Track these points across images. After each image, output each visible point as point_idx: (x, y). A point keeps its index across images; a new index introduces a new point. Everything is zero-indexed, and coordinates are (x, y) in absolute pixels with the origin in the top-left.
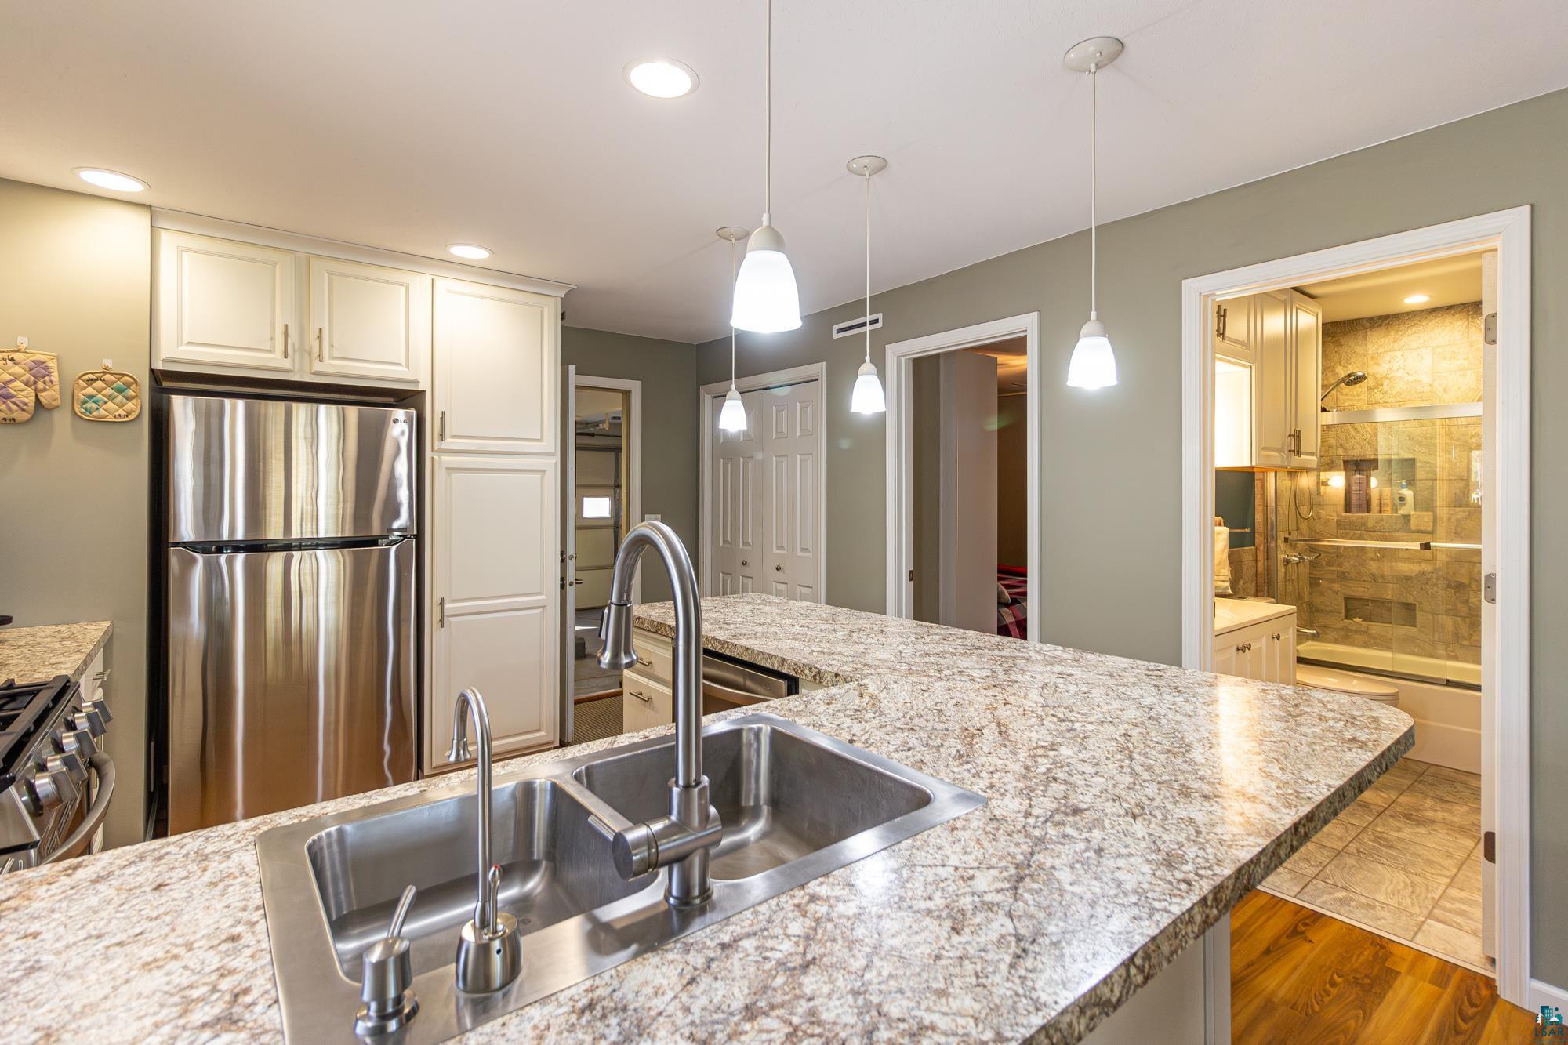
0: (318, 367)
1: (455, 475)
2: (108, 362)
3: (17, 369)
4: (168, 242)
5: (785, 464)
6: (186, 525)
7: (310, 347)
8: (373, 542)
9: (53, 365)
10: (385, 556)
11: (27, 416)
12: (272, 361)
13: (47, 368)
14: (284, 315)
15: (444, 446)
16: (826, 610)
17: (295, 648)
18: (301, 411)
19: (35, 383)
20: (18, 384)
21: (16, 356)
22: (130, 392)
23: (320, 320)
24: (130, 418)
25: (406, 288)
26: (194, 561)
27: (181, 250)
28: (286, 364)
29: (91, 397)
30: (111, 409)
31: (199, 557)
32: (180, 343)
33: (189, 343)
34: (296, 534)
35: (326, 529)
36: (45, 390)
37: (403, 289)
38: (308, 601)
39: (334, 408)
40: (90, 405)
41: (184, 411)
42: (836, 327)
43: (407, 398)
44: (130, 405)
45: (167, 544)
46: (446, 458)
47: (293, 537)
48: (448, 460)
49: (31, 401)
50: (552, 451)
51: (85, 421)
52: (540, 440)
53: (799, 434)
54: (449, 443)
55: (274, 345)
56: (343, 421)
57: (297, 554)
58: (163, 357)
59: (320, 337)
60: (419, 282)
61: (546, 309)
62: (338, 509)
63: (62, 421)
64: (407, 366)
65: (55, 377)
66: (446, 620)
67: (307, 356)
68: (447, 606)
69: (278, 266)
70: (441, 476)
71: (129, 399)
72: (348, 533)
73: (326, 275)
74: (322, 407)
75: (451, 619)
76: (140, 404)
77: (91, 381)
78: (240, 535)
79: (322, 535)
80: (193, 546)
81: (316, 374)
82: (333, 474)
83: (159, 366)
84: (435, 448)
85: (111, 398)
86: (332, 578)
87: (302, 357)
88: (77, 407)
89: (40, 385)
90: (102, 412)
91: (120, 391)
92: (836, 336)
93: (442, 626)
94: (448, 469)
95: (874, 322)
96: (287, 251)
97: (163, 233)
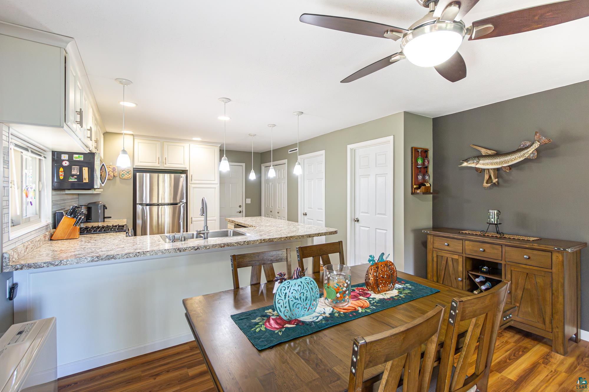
0: (165, 166)
1: (195, 189)
2: (126, 167)
3: (110, 169)
4: (136, 141)
5: (280, 185)
6: (139, 200)
7: (164, 161)
8: (177, 204)
9: (116, 168)
10: (180, 207)
11: (112, 178)
12: (156, 165)
13: (115, 169)
14: (158, 155)
15: (192, 182)
16: (287, 222)
17: (160, 227)
18: (161, 175)
19: (113, 172)
20: (111, 172)
21: (110, 166)
22: (130, 173)
23: (165, 156)
24: (130, 178)
25: (184, 148)
27: (138, 143)
28: (159, 165)
29: (123, 174)
30: (126, 176)
32: (138, 162)
33: (140, 162)
34: (160, 202)
35: (167, 201)
36: (115, 173)
37: (183, 147)
38: (163, 217)
39: (168, 175)
40: (123, 176)
41: (138, 176)
42: (289, 150)
43: (184, 172)
44: (130, 176)
45: (136, 204)
46: (192, 185)
47: (159, 203)
49: (113, 175)
50: (217, 183)
51: (122, 179)
52: (214, 181)
53: (282, 177)
54: (193, 182)
55: (156, 162)
56: (170, 177)
57: (160, 207)
58: (135, 165)
59: (166, 159)
60: (186, 145)
61: (216, 150)
62: (169, 197)
63: (118, 179)
64: (184, 164)
65: (117, 171)
66: (193, 222)
67: (163, 164)
68: (193, 219)
69: (157, 144)
70: (191, 189)
71: (129, 174)
72: (172, 202)
73: (167, 146)
74: (166, 175)
75: (194, 222)
76: (131, 176)
77: (123, 171)
78: (148, 202)
79: (166, 202)
81: (165, 167)
82: (168, 189)
83: (135, 167)
84: (190, 183)
85: (126, 174)
86: (168, 212)
87: (162, 164)
88: (120, 176)
89: (114, 172)
90: (125, 177)
91: (128, 173)
92: (289, 153)
93: (192, 223)
94: (193, 188)
95: (296, 150)
96: (159, 141)
97: (135, 140)
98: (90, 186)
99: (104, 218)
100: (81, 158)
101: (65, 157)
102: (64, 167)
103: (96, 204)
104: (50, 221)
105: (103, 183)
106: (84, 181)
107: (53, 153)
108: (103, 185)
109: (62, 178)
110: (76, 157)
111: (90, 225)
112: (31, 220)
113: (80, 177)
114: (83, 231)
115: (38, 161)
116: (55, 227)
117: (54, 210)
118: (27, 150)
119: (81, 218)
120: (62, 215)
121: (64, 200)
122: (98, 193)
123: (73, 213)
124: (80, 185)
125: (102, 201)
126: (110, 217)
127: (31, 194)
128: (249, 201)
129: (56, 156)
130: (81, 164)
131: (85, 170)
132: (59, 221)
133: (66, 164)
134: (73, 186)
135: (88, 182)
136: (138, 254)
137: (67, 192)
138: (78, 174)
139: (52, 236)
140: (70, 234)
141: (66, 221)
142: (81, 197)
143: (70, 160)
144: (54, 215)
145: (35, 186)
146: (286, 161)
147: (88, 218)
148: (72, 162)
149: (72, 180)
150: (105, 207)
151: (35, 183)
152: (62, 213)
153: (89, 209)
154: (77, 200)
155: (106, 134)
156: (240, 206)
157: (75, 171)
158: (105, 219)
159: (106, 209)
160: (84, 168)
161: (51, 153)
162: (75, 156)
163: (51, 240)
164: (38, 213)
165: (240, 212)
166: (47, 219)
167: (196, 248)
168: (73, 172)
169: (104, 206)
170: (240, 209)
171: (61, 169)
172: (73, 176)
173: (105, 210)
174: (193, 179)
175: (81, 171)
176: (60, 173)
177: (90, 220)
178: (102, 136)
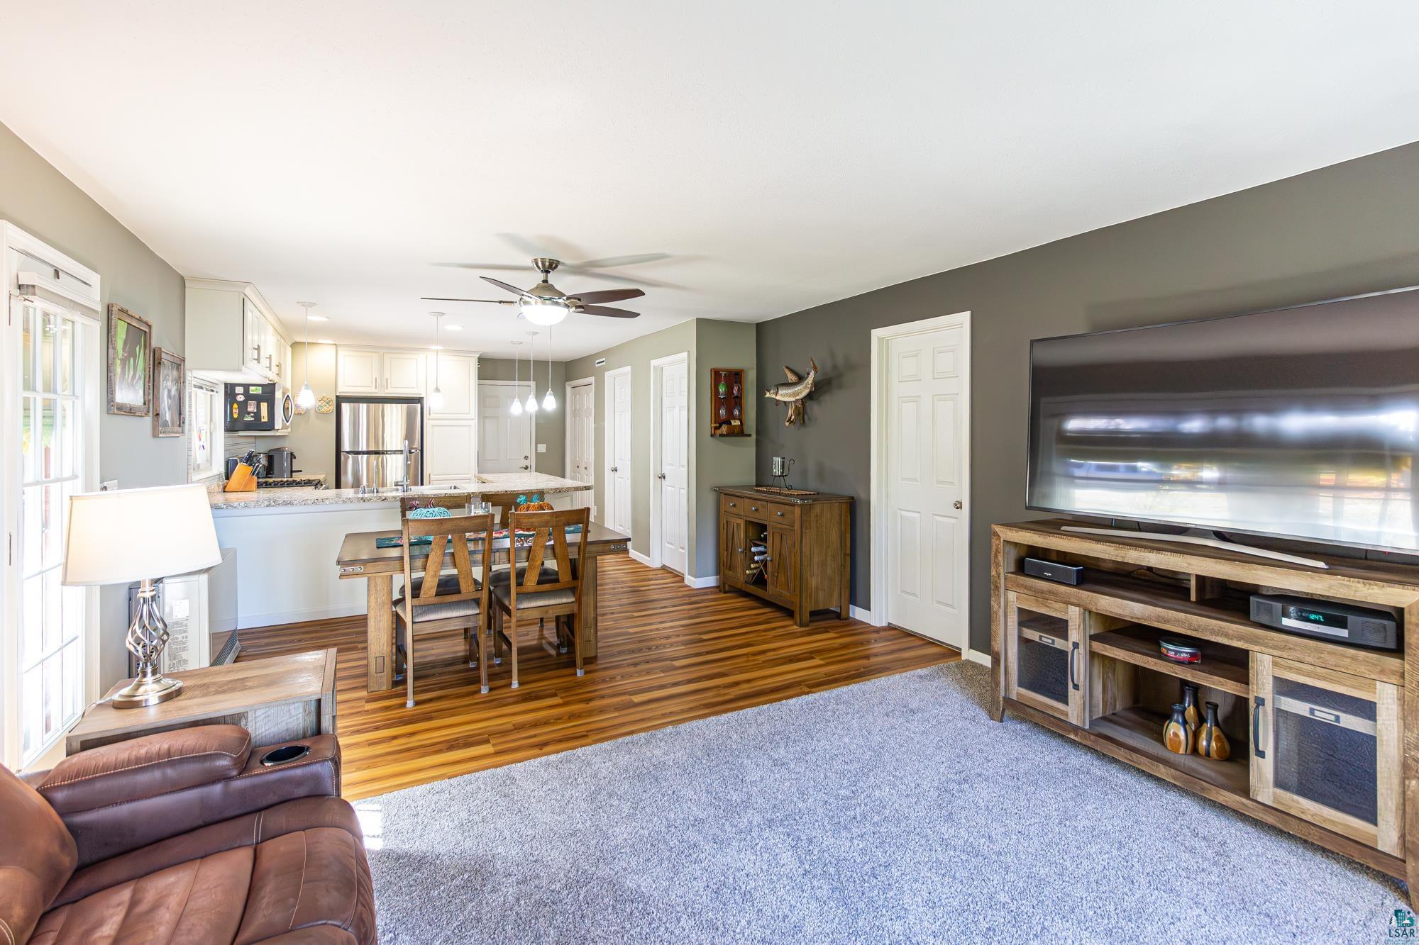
0: (387, 391)
1: (435, 428)
2: (324, 394)
4: (342, 353)
6: (346, 446)
7: (384, 384)
12: (371, 390)
14: (376, 374)
15: (431, 417)
18: (387, 406)
22: (330, 403)
23: (386, 375)
24: (330, 411)
25: (417, 361)
26: (349, 457)
27: (344, 357)
28: (376, 391)
30: (325, 409)
31: (350, 456)
32: (344, 386)
33: (347, 387)
34: (386, 448)
35: (397, 445)
37: (415, 360)
40: (320, 408)
41: (346, 407)
42: (597, 362)
43: (419, 400)
44: (330, 407)
45: (341, 452)
46: (431, 422)
48: (432, 422)
50: (473, 417)
51: (318, 413)
52: (469, 414)
54: (433, 416)
55: (372, 385)
56: (401, 410)
57: (386, 455)
58: (339, 391)
59: (387, 381)
60: (421, 357)
61: (471, 362)
62: (401, 440)
64: (417, 388)
66: (431, 482)
67: (384, 388)
68: (432, 476)
69: (373, 358)
70: (429, 428)
72: (404, 448)
73: (388, 359)
74: (394, 404)
75: (434, 482)
76: (333, 407)
78: (365, 449)
79: (396, 449)
80: (348, 452)
81: (385, 393)
83: (338, 394)
84: (427, 418)
85: (325, 405)
87: (381, 388)
90: (323, 410)
91: (327, 403)
92: (597, 366)
94: (432, 426)
95: (603, 361)
96: (376, 352)
97: (340, 352)
98: (270, 426)
99: (292, 472)
100: (259, 391)
101: (239, 390)
102: (239, 403)
103: (280, 451)
104: (222, 469)
105: (287, 422)
106: (262, 420)
107: (226, 385)
108: (288, 424)
109: (236, 416)
110: (253, 390)
111: (271, 480)
112: (201, 467)
113: (257, 415)
114: (259, 485)
115: (209, 397)
116: (228, 477)
117: (227, 456)
118: (201, 388)
119: (258, 466)
120: (236, 463)
121: (237, 444)
122: (283, 434)
123: (250, 459)
124: (257, 425)
125: (288, 446)
126: (301, 471)
127: (203, 438)
128: (542, 448)
129: (230, 389)
130: (258, 399)
131: (264, 406)
132: (232, 472)
133: (241, 398)
134: (249, 426)
135: (266, 420)
136: (316, 501)
137: (241, 433)
138: (255, 411)
139: (225, 487)
140: (246, 485)
141: (242, 470)
142: (258, 441)
143: (246, 393)
144: (227, 463)
145: (206, 427)
146: (591, 380)
147: (269, 470)
148: (249, 397)
149: (249, 418)
150: (292, 456)
151: (206, 423)
152: (236, 460)
153: (270, 458)
154: (254, 445)
155: (295, 345)
156: (526, 458)
157: (252, 407)
158: (294, 474)
159: (295, 458)
160: (262, 403)
161: (224, 386)
162: (251, 388)
163: (224, 492)
164: (209, 459)
165: (526, 468)
166: (220, 468)
167: (384, 498)
168: (250, 409)
169: (292, 454)
170: (527, 463)
171: (235, 406)
172: (249, 413)
173: (293, 460)
174: (431, 412)
175: (259, 407)
176: (234, 411)
177: (272, 474)
178: (289, 349)
